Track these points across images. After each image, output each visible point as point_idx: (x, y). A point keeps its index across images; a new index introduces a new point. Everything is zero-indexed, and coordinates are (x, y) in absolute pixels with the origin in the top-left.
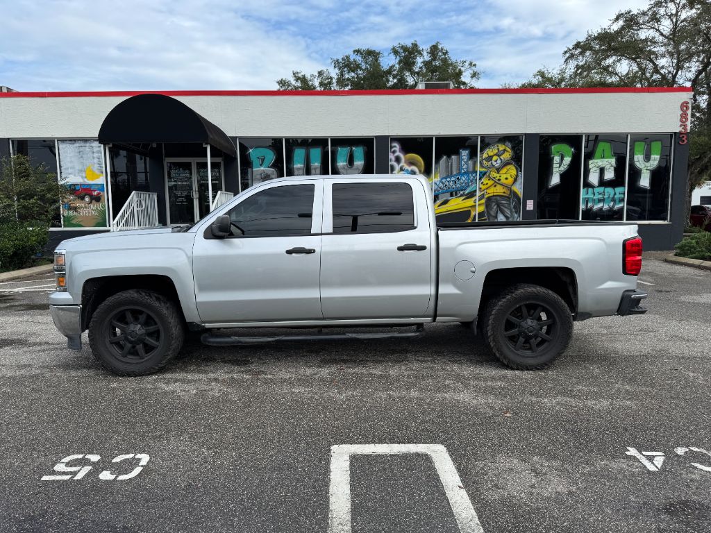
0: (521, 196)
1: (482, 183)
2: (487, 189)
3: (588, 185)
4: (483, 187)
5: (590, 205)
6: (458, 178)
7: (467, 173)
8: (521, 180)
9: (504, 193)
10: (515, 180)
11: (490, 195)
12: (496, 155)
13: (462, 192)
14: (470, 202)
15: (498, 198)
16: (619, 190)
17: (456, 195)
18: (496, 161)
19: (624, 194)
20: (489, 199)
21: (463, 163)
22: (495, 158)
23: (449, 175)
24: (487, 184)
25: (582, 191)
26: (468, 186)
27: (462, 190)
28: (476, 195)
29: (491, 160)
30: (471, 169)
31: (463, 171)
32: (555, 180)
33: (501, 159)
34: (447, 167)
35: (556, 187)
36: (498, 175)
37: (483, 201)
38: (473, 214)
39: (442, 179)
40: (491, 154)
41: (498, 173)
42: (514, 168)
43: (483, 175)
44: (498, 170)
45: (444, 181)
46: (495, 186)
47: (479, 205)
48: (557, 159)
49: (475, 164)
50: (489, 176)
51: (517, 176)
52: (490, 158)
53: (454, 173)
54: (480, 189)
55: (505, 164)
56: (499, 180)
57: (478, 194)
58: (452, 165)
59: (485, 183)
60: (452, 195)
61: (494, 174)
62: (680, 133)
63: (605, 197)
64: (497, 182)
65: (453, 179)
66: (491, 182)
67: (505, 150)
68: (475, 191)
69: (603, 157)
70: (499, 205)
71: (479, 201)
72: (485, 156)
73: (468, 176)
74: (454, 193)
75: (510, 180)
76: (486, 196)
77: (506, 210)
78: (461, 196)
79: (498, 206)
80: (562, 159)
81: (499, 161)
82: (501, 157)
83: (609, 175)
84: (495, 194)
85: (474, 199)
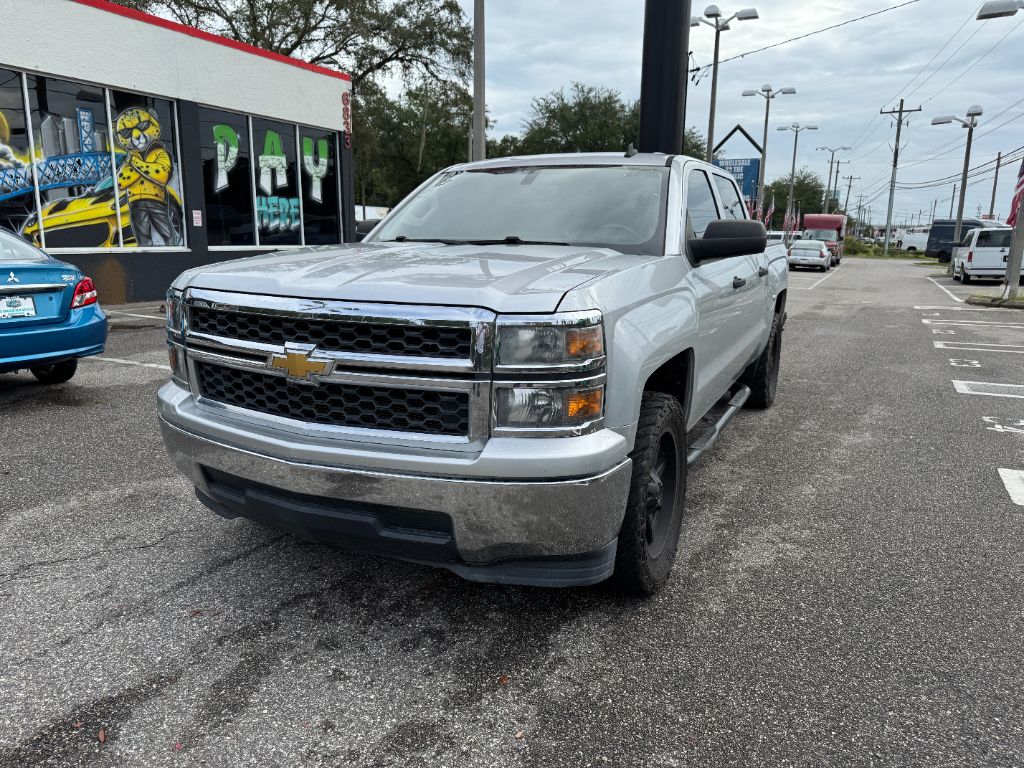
0: (182, 202)
1: (121, 175)
2: (130, 186)
3: (261, 192)
4: (125, 183)
5: (265, 221)
6: (79, 162)
7: (93, 154)
8: (178, 176)
9: (157, 195)
10: (170, 175)
11: (137, 197)
12: (136, 127)
13: (89, 189)
14: (104, 209)
15: (149, 204)
16: (293, 201)
17: (80, 193)
18: (138, 139)
19: (299, 208)
20: (135, 205)
21: (84, 134)
22: (136, 133)
23: (63, 154)
24: (129, 178)
25: (256, 200)
26: (99, 179)
27: (89, 185)
28: (113, 196)
29: (131, 136)
30: (99, 148)
31: (86, 150)
32: (222, 181)
33: (145, 136)
34: (56, 138)
35: (224, 192)
36: (144, 165)
37: (126, 208)
38: (113, 230)
39: (50, 159)
40: (129, 125)
41: (144, 160)
42: (166, 155)
43: (121, 160)
44: (144, 155)
45: (53, 163)
46: (142, 183)
47: (122, 214)
48: (221, 147)
49: (105, 137)
50: (130, 165)
51: (172, 168)
52: (127, 132)
53: (71, 151)
54: (120, 185)
55: (153, 146)
56: (147, 173)
57: (118, 194)
58: (64, 133)
59: (125, 175)
60: (71, 193)
61: (138, 162)
62: (344, 132)
63: (281, 211)
64: (144, 177)
65: (70, 162)
66: (134, 176)
67: (149, 122)
68: (112, 189)
69: (273, 154)
70: (151, 216)
71: (121, 206)
72: (120, 127)
73: (96, 160)
74: (75, 189)
75: (163, 176)
76: (131, 200)
77: (162, 225)
78: (89, 195)
79: (151, 218)
80: (227, 150)
81: (143, 140)
82: (146, 133)
83: (282, 181)
84: (143, 197)
85: (111, 202)
